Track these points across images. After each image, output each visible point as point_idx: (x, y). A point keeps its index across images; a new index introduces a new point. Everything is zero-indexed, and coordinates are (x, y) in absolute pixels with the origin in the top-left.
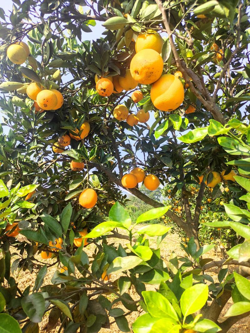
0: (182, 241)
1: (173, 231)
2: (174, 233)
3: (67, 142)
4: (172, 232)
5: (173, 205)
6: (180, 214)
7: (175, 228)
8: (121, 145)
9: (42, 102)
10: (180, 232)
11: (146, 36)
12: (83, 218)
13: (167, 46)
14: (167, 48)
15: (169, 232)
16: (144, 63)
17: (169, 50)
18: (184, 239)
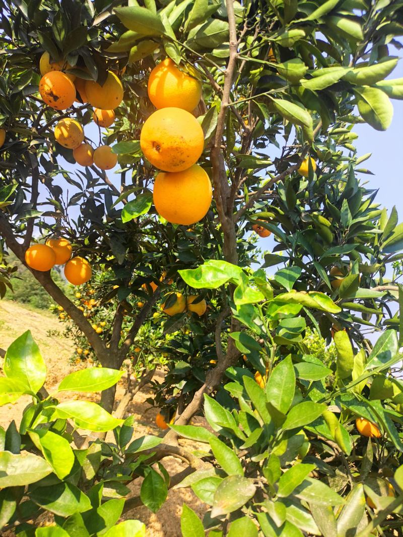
0: (76, 353)
1: (67, 333)
2: (67, 337)
4: (65, 335)
5: (85, 294)
6: (89, 312)
7: (72, 329)
8: (43, 181)
10: (78, 337)
13: (212, 115)
14: (211, 118)
15: (61, 333)
16: (178, 140)
17: (213, 124)
18: (80, 350)
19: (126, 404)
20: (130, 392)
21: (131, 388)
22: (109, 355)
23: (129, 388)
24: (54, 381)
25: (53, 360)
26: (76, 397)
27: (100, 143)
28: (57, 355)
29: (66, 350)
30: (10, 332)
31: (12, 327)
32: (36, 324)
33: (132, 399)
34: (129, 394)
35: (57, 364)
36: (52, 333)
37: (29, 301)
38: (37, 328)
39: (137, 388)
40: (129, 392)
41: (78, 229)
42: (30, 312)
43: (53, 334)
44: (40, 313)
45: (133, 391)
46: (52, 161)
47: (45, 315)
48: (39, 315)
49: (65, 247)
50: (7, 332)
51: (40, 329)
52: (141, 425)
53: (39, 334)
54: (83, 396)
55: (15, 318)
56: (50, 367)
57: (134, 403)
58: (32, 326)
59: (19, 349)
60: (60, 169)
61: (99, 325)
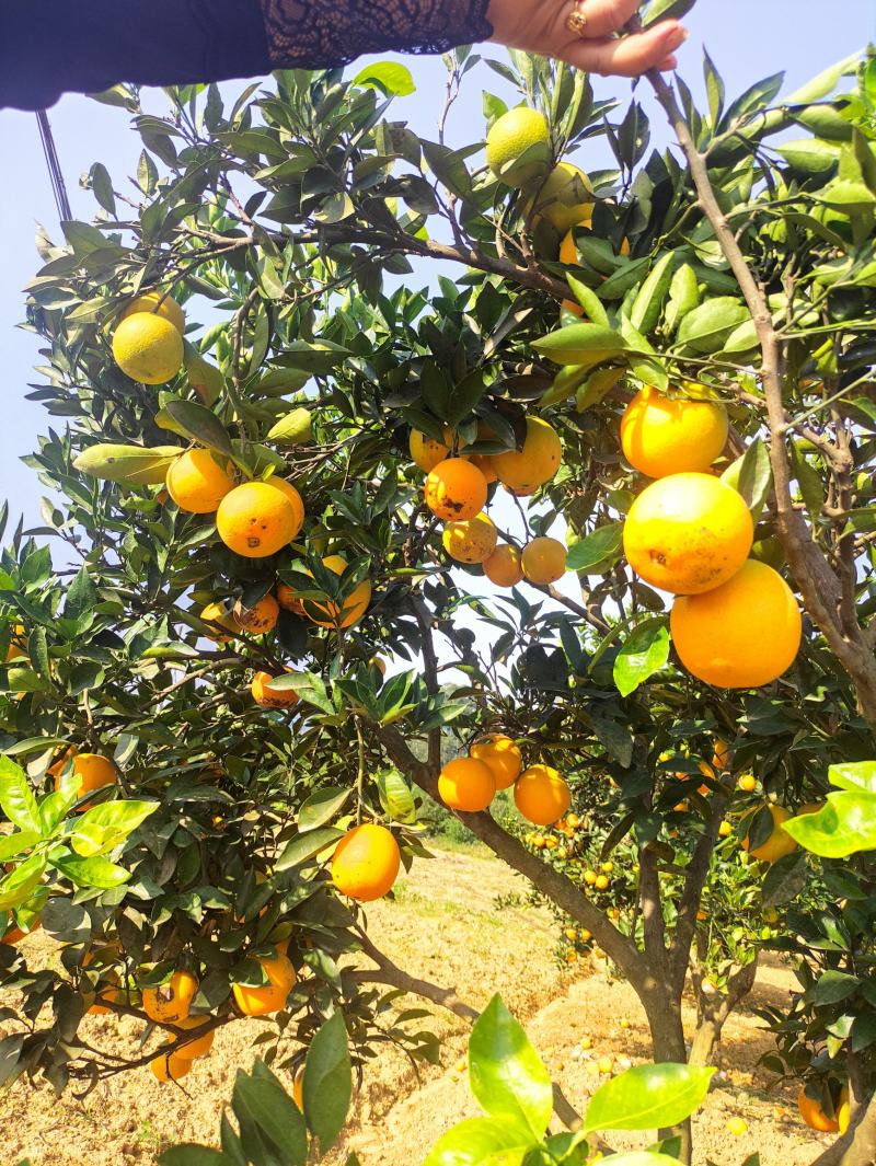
0: (564, 938)
2: (538, 906)
3: (266, 623)
4: (533, 901)
8: (438, 625)
9: (242, 530)
11: (680, 407)
12: (284, 908)
13: (756, 457)
14: (755, 464)
15: (523, 899)
16: (698, 537)
17: (762, 472)
18: (571, 933)
19: (707, 1049)
20: (710, 1018)
21: (708, 1008)
22: (648, 968)
23: (703, 1009)
24: (530, 1007)
25: (517, 956)
26: (586, 1042)
27: (528, 534)
28: (522, 945)
29: (539, 928)
30: (421, 906)
31: (422, 894)
32: (466, 878)
33: (717, 1037)
34: (708, 1025)
35: (529, 965)
36: (504, 901)
37: (442, 830)
38: (469, 888)
39: (724, 1006)
40: (707, 1019)
41: (515, 694)
42: (448, 853)
43: (508, 904)
44: (469, 853)
45: (717, 1016)
46: (443, 583)
47: (479, 857)
48: (468, 857)
49: (507, 752)
50: (415, 907)
51: (477, 890)
52: (756, 1100)
53: (476, 901)
54: (602, 1038)
55: (424, 873)
56: (517, 974)
57: (725, 1044)
58: (459, 885)
59: (489, 1038)
60: (461, 595)
61: (598, 871)
